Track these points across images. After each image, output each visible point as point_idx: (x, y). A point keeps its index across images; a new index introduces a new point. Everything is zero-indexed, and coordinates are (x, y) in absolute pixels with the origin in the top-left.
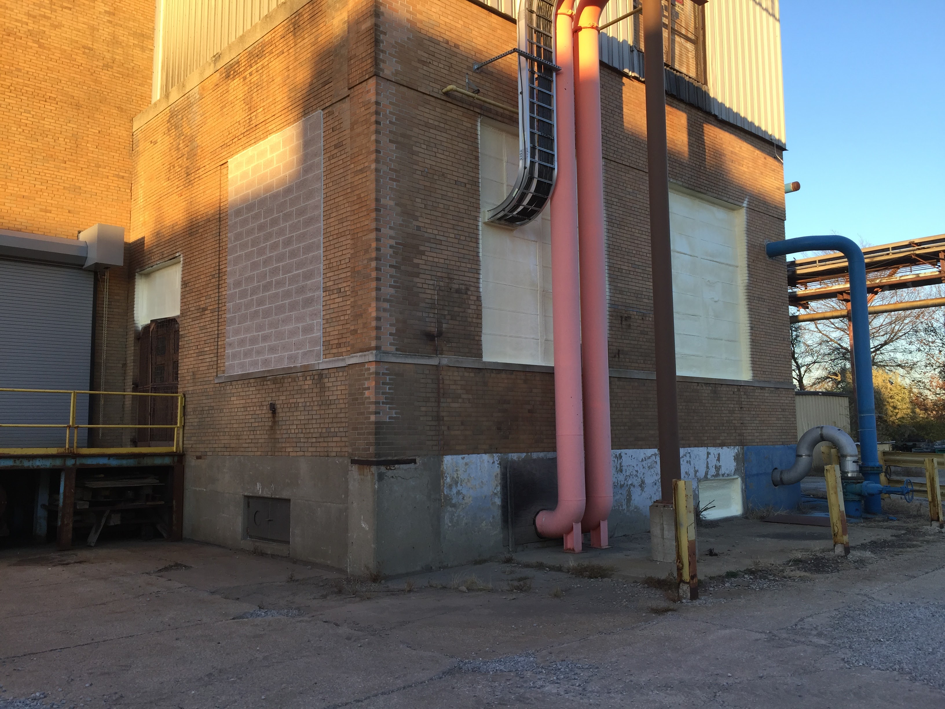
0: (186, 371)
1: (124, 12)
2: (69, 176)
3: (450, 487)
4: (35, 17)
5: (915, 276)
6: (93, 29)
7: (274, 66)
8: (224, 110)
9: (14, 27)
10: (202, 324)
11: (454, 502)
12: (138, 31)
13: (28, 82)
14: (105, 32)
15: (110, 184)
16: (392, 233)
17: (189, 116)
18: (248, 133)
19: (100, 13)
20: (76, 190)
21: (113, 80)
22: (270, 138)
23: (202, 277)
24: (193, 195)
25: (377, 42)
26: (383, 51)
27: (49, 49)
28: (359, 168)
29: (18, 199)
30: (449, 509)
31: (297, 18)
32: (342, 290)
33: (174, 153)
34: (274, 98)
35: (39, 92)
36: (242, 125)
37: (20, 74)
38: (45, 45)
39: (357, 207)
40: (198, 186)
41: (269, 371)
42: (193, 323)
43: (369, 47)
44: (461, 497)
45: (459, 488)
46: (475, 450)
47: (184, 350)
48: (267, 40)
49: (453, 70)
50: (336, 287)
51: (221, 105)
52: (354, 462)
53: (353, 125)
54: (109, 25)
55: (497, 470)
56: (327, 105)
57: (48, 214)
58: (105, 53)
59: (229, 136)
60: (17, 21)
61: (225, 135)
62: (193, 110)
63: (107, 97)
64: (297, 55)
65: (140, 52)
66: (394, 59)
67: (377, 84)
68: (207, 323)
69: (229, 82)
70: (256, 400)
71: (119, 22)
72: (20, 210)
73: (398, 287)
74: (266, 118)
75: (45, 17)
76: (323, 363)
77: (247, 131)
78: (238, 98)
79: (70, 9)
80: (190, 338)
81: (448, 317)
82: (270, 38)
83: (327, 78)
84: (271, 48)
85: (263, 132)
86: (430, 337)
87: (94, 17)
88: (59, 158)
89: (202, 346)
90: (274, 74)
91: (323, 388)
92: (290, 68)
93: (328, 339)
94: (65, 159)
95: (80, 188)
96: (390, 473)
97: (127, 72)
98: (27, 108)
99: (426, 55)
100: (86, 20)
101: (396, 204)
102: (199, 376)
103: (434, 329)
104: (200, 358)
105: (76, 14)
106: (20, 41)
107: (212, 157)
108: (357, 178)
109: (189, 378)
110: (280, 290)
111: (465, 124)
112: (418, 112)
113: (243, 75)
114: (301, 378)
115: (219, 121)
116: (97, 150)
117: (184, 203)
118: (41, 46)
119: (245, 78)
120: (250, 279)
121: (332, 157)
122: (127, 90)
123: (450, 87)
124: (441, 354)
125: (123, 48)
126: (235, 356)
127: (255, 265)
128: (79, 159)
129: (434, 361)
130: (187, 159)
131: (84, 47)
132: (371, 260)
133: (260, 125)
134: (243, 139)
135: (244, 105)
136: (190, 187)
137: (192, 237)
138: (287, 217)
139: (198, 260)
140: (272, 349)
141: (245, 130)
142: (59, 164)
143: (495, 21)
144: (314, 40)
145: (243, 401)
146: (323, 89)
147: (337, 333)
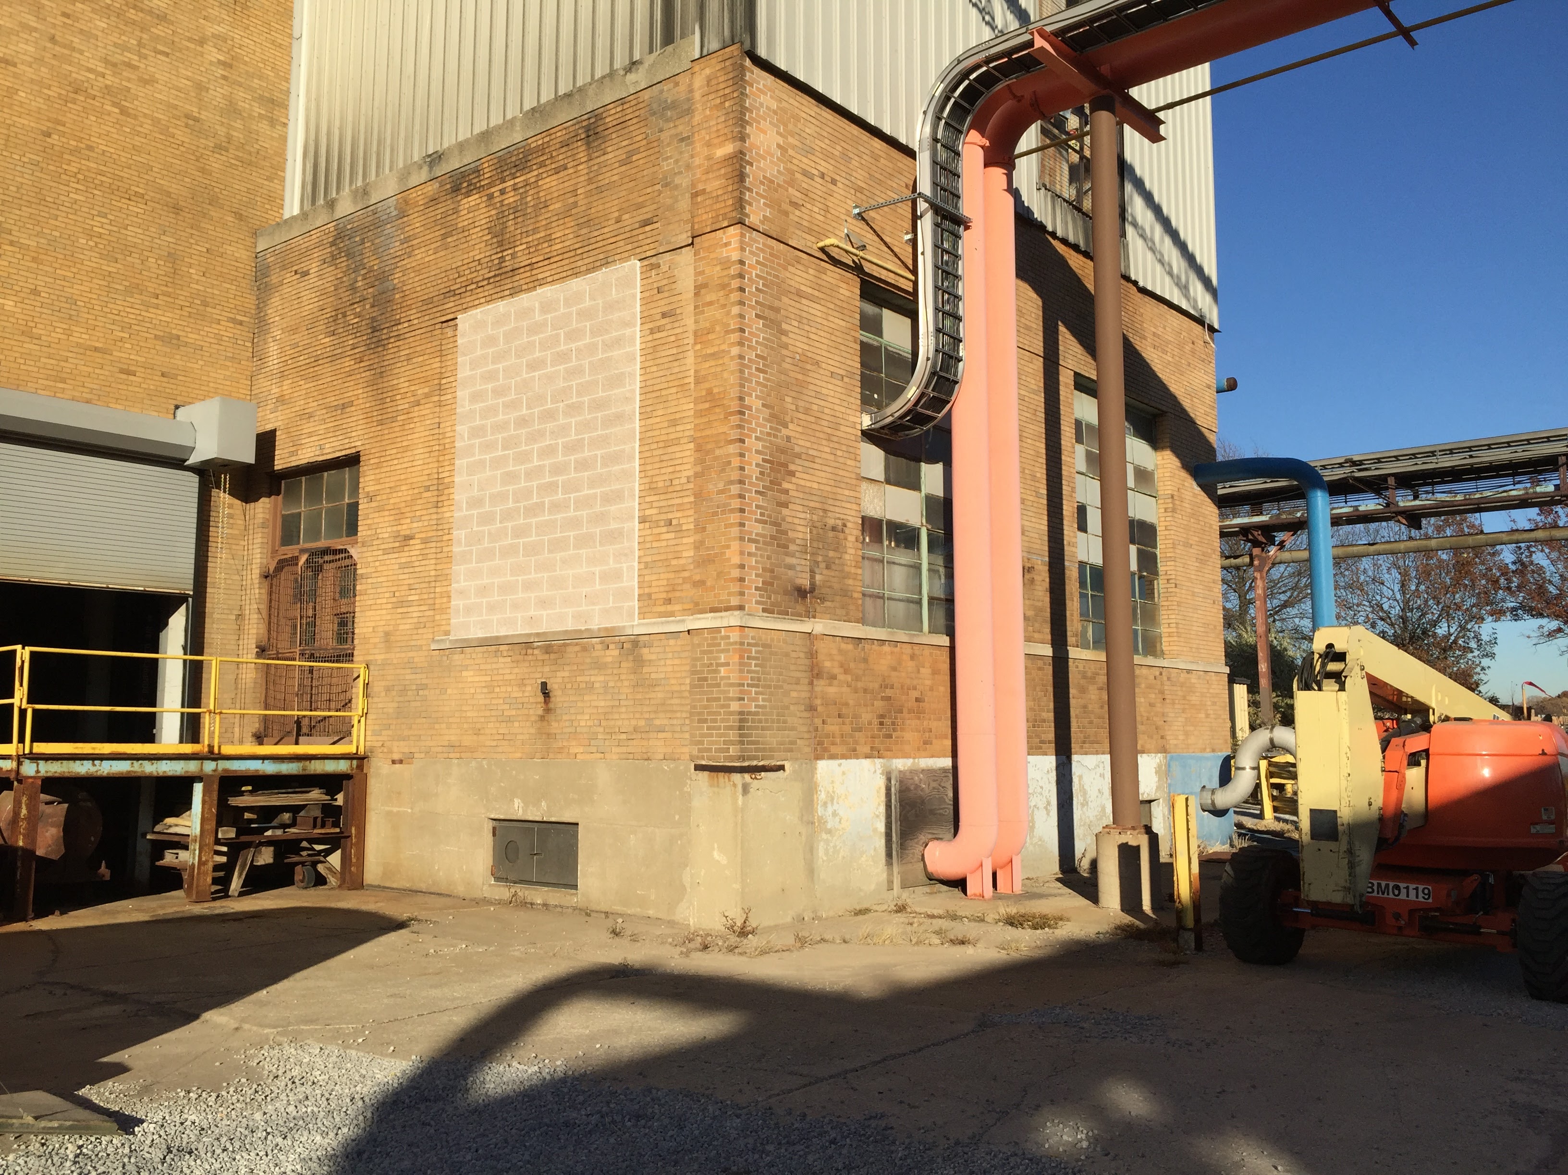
0: (371, 630)
1: (246, 63)
2: (163, 318)
3: (825, 804)
4: (115, 65)
5: (1351, 509)
6: (200, 87)
7: (548, 186)
8: (449, 240)
9: (83, 79)
10: (403, 560)
11: (829, 826)
12: (266, 94)
13: (104, 168)
14: (217, 94)
15: (222, 333)
16: (759, 445)
17: (377, 241)
18: (498, 279)
19: (211, 63)
20: (172, 340)
21: (229, 169)
22: (539, 290)
23: (403, 488)
24: (386, 363)
25: (741, 177)
26: (749, 190)
27: (135, 117)
28: (710, 351)
29: (88, 353)
30: (824, 836)
31: (592, 120)
32: (674, 522)
33: (346, 296)
34: (548, 232)
35: (120, 184)
36: (485, 265)
37: (91, 154)
38: (131, 111)
39: (707, 405)
40: (396, 350)
41: (538, 634)
42: (386, 557)
43: (730, 182)
44: (837, 819)
45: (836, 807)
46: (852, 753)
47: (366, 597)
48: (533, 145)
49: (829, 216)
50: (664, 517)
51: (443, 231)
52: (699, 768)
53: (699, 289)
54: (224, 82)
55: (880, 782)
56: (649, 254)
57: (132, 378)
58: (217, 127)
59: (458, 280)
60: (90, 70)
61: (451, 277)
62: (386, 232)
63: (219, 195)
64: (592, 175)
65: (268, 128)
66: (762, 201)
67: (742, 235)
68: (414, 559)
69: (459, 198)
70: (513, 677)
71: (239, 79)
72: (90, 370)
73: (765, 522)
74: (534, 260)
75: (129, 65)
76: (637, 626)
77: (495, 276)
78: (477, 224)
79: (167, 55)
80: (380, 580)
81: (822, 565)
82: (540, 142)
83: (649, 216)
84: (542, 159)
85: (528, 280)
86: (802, 593)
87: (202, 69)
88: (150, 289)
89: (403, 593)
90: (548, 197)
91: (639, 662)
92: (579, 192)
93: (647, 591)
94: (158, 292)
95: (178, 337)
96: (755, 784)
97: (249, 157)
98: (103, 209)
99: (798, 194)
100: (190, 74)
101: (764, 405)
102: (399, 638)
103: (806, 583)
104: (400, 610)
105: (176, 64)
106: (92, 102)
107: (424, 308)
108: (707, 365)
109: (377, 640)
110: (559, 516)
111: (842, 291)
112: (788, 275)
113: (488, 192)
114: (599, 647)
115: (438, 255)
116: (204, 279)
117: (368, 373)
118: (124, 111)
119: (491, 197)
120: (502, 497)
121: (659, 329)
122: (249, 186)
123: (828, 242)
124: (814, 617)
125: (243, 119)
126: (468, 610)
127: (511, 477)
128: (178, 292)
129: (806, 627)
130: (373, 306)
131: (187, 116)
132: (732, 482)
133: (522, 270)
134: (486, 288)
135: (489, 237)
136: (380, 349)
137: (384, 427)
138: (573, 409)
139: (396, 462)
140: (543, 603)
141: (492, 274)
142: (148, 299)
143: (879, 147)
144: (624, 156)
145: (489, 678)
146: (641, 230)
147: (665, 582)
